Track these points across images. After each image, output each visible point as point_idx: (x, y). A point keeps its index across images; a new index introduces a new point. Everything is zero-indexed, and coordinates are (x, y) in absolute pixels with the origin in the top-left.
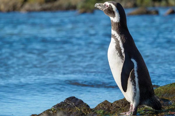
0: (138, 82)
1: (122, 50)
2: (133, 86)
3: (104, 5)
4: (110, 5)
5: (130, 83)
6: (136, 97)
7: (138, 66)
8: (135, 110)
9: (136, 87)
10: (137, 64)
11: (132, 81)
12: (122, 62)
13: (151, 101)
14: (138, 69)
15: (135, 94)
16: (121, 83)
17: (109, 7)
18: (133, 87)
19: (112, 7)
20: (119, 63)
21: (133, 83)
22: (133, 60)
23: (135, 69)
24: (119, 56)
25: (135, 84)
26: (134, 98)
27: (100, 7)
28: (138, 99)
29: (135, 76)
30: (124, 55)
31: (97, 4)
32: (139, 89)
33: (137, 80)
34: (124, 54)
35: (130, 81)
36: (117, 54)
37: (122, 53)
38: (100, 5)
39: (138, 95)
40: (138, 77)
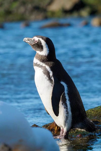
0: (70, 105)
1: (50, 74)
2: (65, 109)
3: (32, 40)
4: (39, 40)
5: (62, 107)
6: (68, 121)
7: (68, 89)
8: (66, 133)
9: (68, 110)
10: (67, 87)
11: (64, 104)
12: (52, 86)
13: (84, 124)
14: (68, 92)
15: (67, 118)
16: (52, 107)
17: (38, 42)
18: (65, 111)
19: (41, 42)
20: (48, 87)
21: (64, 106)
22: (63, 83)
23: (66, 92)
24: (48, 80)
25: (67, 107)
26: (66, 122)
27: (29, 42)
28: (70, 122)
29: (66, 99)
30: (53, 79)
31: (25, 38)
32: (71, 112)
33: (68, 103)
34: (53, 77)
35: (61, 105)
36: (45, 78)
37: (51, 77)
38: (28, 40)
39: (70, 119)
40: (70, 100)
